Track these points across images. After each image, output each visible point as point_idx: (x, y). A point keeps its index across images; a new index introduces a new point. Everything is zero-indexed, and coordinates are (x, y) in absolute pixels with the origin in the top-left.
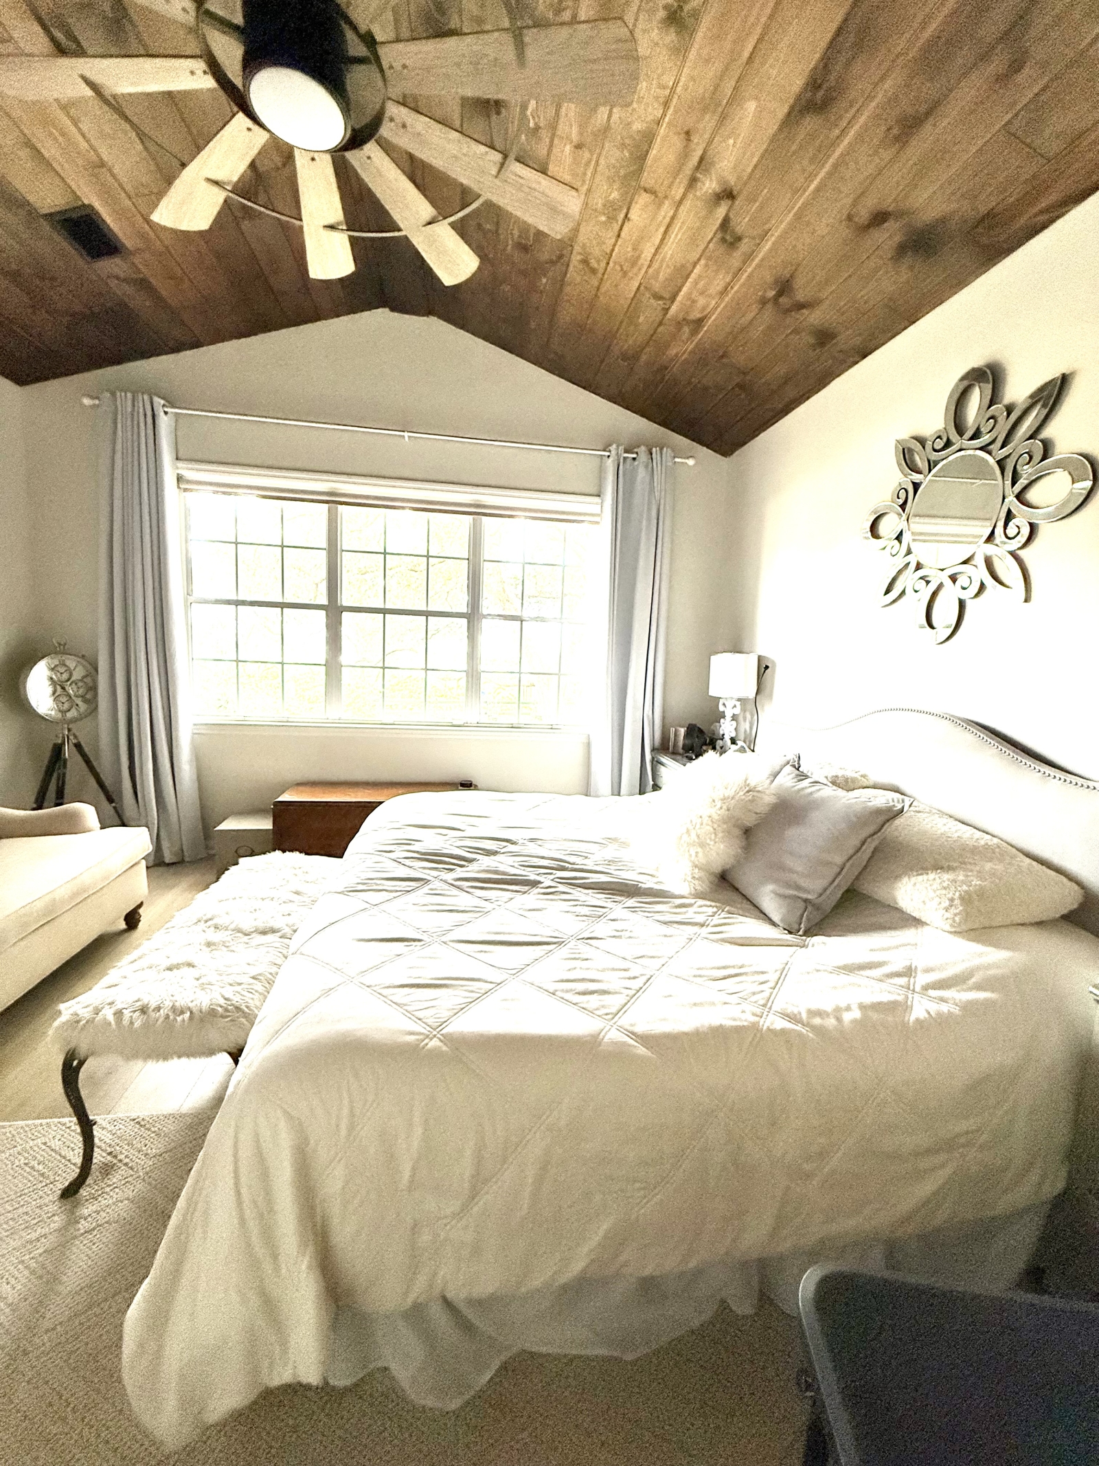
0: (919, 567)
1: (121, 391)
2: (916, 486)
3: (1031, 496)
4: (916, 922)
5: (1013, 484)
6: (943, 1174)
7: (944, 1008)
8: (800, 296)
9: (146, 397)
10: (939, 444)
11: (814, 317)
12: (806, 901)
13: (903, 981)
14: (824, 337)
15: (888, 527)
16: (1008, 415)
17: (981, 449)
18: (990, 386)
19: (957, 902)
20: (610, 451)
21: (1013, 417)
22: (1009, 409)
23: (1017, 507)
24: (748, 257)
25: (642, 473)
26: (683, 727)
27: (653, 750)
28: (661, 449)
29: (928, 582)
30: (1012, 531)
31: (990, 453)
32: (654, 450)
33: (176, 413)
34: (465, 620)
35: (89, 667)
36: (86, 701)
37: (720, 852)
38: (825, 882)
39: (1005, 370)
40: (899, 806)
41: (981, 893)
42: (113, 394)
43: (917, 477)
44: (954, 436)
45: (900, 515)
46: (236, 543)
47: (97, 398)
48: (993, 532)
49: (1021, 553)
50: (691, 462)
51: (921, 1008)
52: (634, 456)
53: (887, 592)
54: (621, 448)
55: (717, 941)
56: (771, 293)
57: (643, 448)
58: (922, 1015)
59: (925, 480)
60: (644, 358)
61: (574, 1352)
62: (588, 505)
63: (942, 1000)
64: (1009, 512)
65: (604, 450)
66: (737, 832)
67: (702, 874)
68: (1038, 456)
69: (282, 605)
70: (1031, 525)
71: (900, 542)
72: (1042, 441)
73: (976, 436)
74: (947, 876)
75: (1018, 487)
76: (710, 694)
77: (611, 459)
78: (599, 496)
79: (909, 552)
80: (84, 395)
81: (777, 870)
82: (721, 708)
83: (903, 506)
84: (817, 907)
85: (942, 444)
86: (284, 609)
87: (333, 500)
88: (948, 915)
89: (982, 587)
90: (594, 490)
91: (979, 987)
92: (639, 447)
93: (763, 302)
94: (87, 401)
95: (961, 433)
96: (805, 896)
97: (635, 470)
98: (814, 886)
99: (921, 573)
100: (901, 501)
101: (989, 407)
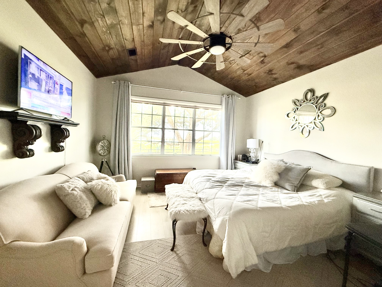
0: (299, 123)
1: (121, 80)
2: (297, 109)
3: (322, 112)
4: (316, 188)
5: (319, 110)
6: (335, 227)
7: (329, 200)
8: (273, 72)
9: (127, 82)
10: (302, 101)
11: (275, 76)
12: (295, 186)
13: (320, 197)
14: (275, 79)
15: (292, 115)
16: (317, 98)
17: (312, 103)
18: (313, 93)
19: (325, 184)
20: (224, 96)
21: (318, 98)
22: (317, 97)
23: (320, 114)
24: (265, 66)
25: (230, 100)
26: (241, 155)
27: (234, 160)
28: (234, 96)
29: (301, 126)
30: (319, 118)
31: (313, 104)
32: (233, 96)
33: (132, 85)
34: (192, 131)
35: (108, 143)
36: (107, 151)
37: (276, 178)
38: (298, 183)
39: (315, 91)
40: (310, 168)
41: (328, 182)
42: (119, 81)
43: (298, 107)
44: (305, 100)
45: (294, 114)
46: (142, 114)
47: (115, 82)
48: (315, 118)
49: (322, 122)
50: (240, 98)
51: (326, 201)
52: (228, 97)
53: (292, 127)
54: (226, 95)
55: (282, 193)
56: (267, 72)
57: (231, 95)
58: (327, 201)
59: (299, 108)
60: (235, 79)
61: (282, 263)
62: (219, 107)
63: (328, 199)
64: (318, 115)
65: (222, 95)
66: (278, 174)
67: (273, 183)
68: (323, 106)
69: (152, 128)
70: (323, 117)
71: (294, 119)
72: (324, 103)
73: (310, 101)
74: (321, 179)
75: (320, 111)
76: (247, 147)
77: (224, 98)
78: (221, 105)
79: (296, 120)
80: (112, 81)
81: (288, 181)
82: (250, 150)
83: (295, 112)
84: (297, 187)
85: (303, 101)
86: (152, 129)
87: (164, 105)
88: (323, 186)
89: (314, 128)
90: (220, 104)
91: (333, 197)
92: (229, 95)
93: (265, 73)
94: (113, 82)
95: (307, 100)
96: (295, 185)
97: (229, 100)
98: (296, 183)
99: (300, 124)
100: (294, 111)
101: (313, 96)
